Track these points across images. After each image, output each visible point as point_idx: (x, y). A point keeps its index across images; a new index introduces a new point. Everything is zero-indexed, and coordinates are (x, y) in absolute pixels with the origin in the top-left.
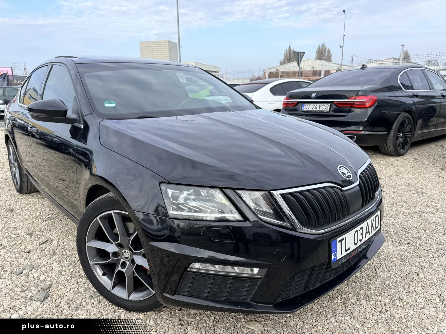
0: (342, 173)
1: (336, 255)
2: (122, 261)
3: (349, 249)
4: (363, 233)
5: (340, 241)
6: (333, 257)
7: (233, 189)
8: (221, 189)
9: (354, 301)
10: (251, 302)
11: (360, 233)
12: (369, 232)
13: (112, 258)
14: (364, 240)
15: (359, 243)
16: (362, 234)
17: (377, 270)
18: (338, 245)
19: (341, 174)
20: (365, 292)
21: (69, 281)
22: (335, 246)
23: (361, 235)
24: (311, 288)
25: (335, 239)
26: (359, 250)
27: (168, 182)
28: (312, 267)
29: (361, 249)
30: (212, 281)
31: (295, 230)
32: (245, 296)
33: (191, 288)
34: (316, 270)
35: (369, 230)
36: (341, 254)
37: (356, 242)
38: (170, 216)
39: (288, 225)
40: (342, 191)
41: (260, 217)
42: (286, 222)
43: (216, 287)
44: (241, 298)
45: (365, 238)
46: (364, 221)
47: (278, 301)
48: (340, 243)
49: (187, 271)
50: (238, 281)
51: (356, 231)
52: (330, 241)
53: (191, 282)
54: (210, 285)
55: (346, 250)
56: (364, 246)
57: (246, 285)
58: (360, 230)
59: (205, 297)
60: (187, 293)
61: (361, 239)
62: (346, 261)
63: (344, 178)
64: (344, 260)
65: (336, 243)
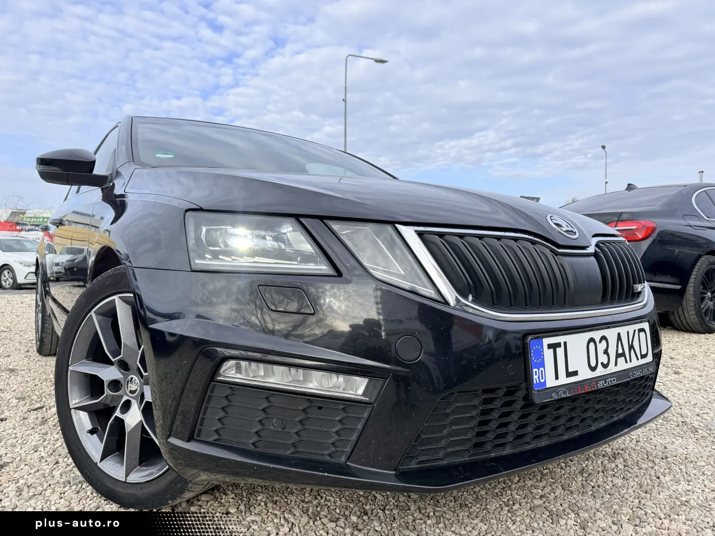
0: (556, 224)
1: (543, 375)
2: (125, 398)
3: (575, 373)
4: (609, 351)
5: (554, 347)
6: (535, 377)
7: (321, 218)
8: (297, 217)
10: (348, 463)
11: (602, 346)
12: (623, 355)
13: (107, 392)
14: (612, 369)
15: (600, 371)
16: (606, 352)
18: (548, 354)
19: (554, 226)
22: (540, 354)
23: (604, 353)
24: (490, 452)
25: (538, 337)
26: (601, 385)
27: (201, 210)
28: (485, 391)
29: (606, 383)
30: (265, 404)
31: (446, 303)
32: (336, 447)
33: (223, 424)
34: (498, 404)
35: (623, 349)
36: (557, 378)
37: (593, 364)
38: (194, 267)
39: (430, 292)
40: (556, 255)
41: (371, 271)
42: (426, 287)
43: (274, 421)
44: (326, 452)
45: (616, 365)
46: (609, 328)
47: (409, 465)
48: (552, 350)
49: (214, 380)
50: (320, 408)
51: (592, 340)
52: (525, 340)
53: (222, 408)
54: (262, 415)
55: (569, 374)
56: (614, 380)
57: (338, 418)
58: (600, 342)
59: (252, 448)
60: (216, 437)
61: (605, 362)
62: (568, 395)
63: (559, 232)
64: (565, 393)
65: (542, 347)
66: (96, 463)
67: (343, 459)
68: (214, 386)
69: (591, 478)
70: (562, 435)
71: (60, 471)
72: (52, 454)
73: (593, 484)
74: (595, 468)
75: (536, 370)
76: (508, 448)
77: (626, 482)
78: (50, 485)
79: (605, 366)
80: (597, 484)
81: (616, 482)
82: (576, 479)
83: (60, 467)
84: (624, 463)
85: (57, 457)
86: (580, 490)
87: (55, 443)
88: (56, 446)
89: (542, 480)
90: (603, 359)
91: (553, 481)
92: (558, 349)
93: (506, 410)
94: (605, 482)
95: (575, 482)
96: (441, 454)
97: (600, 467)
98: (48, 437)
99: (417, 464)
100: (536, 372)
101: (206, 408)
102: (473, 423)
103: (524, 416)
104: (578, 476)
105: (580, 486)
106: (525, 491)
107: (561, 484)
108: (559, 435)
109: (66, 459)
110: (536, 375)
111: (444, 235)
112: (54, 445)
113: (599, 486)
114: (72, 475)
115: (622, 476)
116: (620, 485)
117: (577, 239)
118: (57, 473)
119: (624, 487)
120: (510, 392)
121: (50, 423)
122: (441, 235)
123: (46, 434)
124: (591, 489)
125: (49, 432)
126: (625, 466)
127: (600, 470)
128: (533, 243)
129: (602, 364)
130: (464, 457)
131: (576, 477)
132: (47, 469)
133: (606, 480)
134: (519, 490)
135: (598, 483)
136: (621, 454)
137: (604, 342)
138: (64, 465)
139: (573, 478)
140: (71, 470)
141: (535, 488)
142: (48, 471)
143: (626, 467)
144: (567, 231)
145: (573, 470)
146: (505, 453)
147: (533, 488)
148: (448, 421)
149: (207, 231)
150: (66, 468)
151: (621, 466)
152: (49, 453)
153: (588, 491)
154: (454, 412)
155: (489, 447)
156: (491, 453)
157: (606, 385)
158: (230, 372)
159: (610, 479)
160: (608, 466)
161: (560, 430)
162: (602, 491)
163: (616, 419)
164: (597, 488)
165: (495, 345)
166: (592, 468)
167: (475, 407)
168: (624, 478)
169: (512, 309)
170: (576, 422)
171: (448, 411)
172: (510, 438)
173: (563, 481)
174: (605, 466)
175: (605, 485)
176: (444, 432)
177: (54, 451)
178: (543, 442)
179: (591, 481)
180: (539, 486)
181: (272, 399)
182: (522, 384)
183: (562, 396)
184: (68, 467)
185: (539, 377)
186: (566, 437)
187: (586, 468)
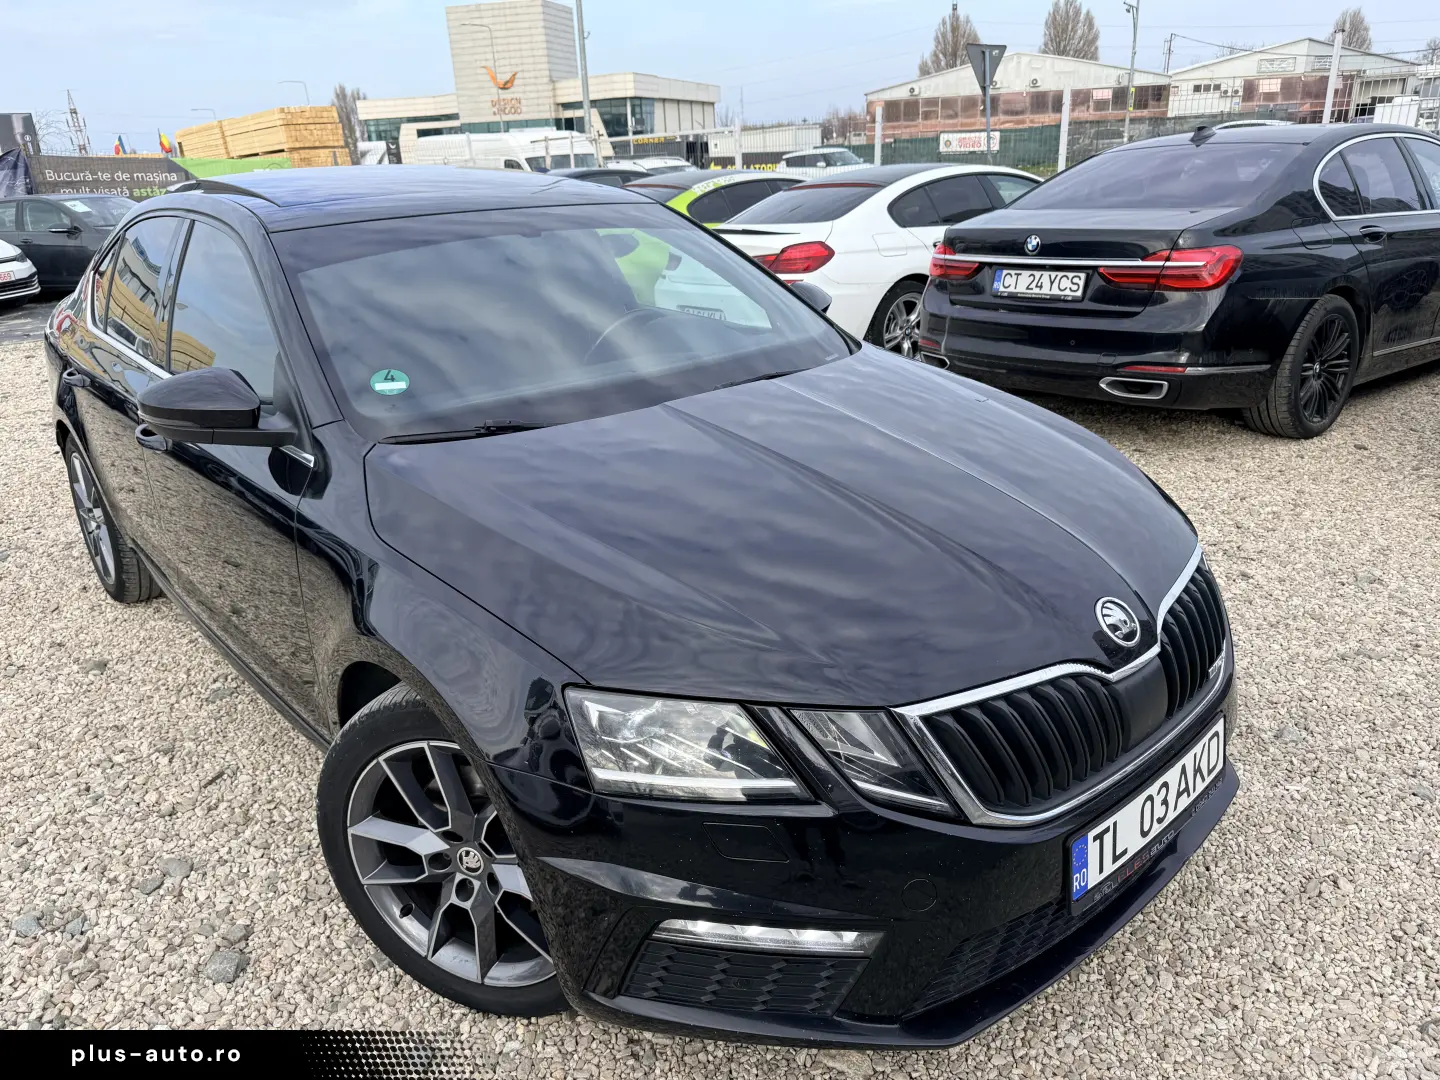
0: (1110, 626)
1: (1085, 878)
2: (459, 877)
4: (1169, 797)
5: (1100, 837)
6: (1076, 884)
7: (784, 706)
8: (744, 704)
9: (1137, 977)
10: (834, 1017)
12: (1187, 789)
13: (428, 870)
16: (1165, 802)
17: (1213, 867)
19: (1107, 629)
20: (1170, 946)
21: (301, 914)
22: (1084, 853)
23: (1162, 804)
25: (1084, 835)
26: (1154, 850)
29: (1161, 842)
30: (723, 964)
31: (966, 819)
32: (820, 1001)
35: (1187, 783)
36: (1101, 870)
37: (1147, 828)
39: (943, 806)
40: (1108, 685)
42: (939, 800)
45: (1175, 809)
46: (1172, 764)
48: (1098, 841)
49: (651, 939)
51: (1149, 800)
52: (1067, 843)
55: (1116, 857)
56: (1171, 835)
57: (822, 974)
58: (1159, 793)
60: (653, 994)
61: (1162, 815)
62: (1113, 888)
64: (1109, 886)
65: (1087, 842)
66: (426, 957)
67: (829, 1012)
68: (650, 944)
75: (1078, 875)
79: (1162, 820)
90: (1160, 812)
92: (1106, 837)
100: (1076, 877)
111: (958, 710)
117: (1138, 642)
122: (954, 711)
129: (1158, 820)
137: (1163, 790)
144: (1125, 637)
183: (1106, 892)
185: (1079, 882)
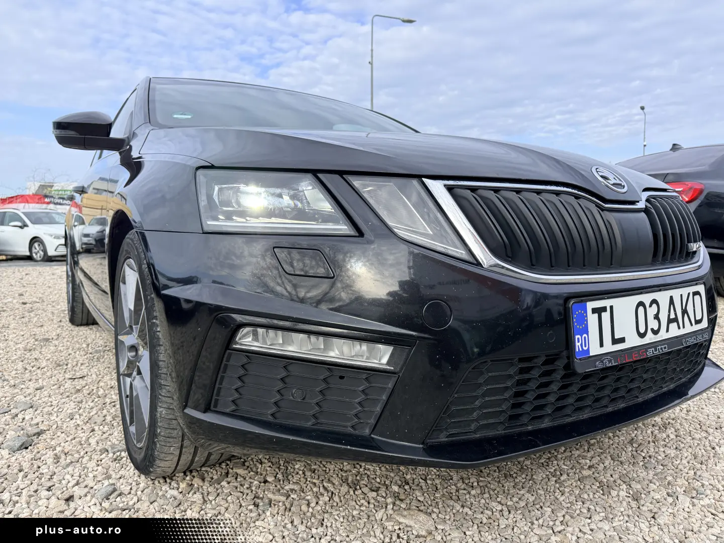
0: (602, 177)
1: (586, 342)
3: (622, 340)
4: (660, 316)
5: (598, 312)
6: (578, 344)
7: (341, 173)
8: (315, 172)
10: (372, 436)
11: (652, 311)
12: (676, 320)
14: (663, 335)
15: (650, 338)
16: (657, 317)
18: (592, 319)
19: (600, 179)
22: (583, 319)
23: (655, 318)
25: (582, 301)
26: (650, 353)
27: (212, 167)
28: (521, 360)
29: (656, 350)
30: (283, 374)
31: (478, 264)
32: (359, 418)
33: (240, 394)
34: (535, 373)
35: (676, 314)
36: (602, 345)
37: (642, 330)
38: (206, 229)
39: (461, 253)
40: (603, 210)
41: (395, 230)
42: (457, 248)
43: (294, 391)
44: (349, 424)
45: (667, 331)
46: (660, 290)
47: (437, 438)
48: (596, 315)
49: (230, 347)
50: (342, 378)
51: (641, 304)
52: (567, 304)
53: (239, 378)
54: (281, 385)
55: (615, 341)
56: (665, 348)
57: (361, 388)
58: (650, 306)
59: (270, 419)
60: (233, 407)
61: (656, 328)
62: (614, 364)
63: (607, 186)
64: (610, 361)
65: (586, 312)
67: (367, 431)
68: (230, 355)
69: (641, 448)
70: (606, 406)
71: (96, 439)
72: (87, 422)
73: (644, 455)
74: (645, 438)
75: (579, 336)
76: (546, 420)
77: (679, 453)
78: (87, 453)
79: (656, 332)
80: (648, 454)
81: (669, 452)
82: (625, 449)
83: (96, 435)
84: (675, 433)
85: (93, 425)
86: (630, 461)
87: (90, 411)
88: (91, 414)
89: (590, 450)
90: (653, 324)
91: (601, 451)
92: (603, 314)
93: (545, 380)
94: (656, 453)
95: (624, 452)
96: (473, 426)
97: (651, 436)
98: (83, 405)
99: (447, 437)
100: (578, 339)
101: (223, 377)
102: (507, 395)
103: (564, 387)
104: (627, 446)
105: (630, 456)
106: (572, 462)
107: (610, 454)
108: (602, 407)
109: (101, 427)
110: (578, 342)
111: (477, 189)
112: (89, 413)
113: (650, 457)
114: (109, 443)
115: (674, 447)
116: (673, 455)
117: (625, 193)
118: (93, 441)
119: (677, 457)
120: (550, 361)
121: (84, 391)
122: (473, 190)
123: (82, 402)
124: (642, 459)
125: (84, 400)
126: (677, 436)
127: (651, 440)
128: (577, 197)
129: (652, 330)
130: (498, 431)
131: (625, 447)
132: (83, 436)
133: (657, 451)
134: (566, 460)
135: (650, 454)
136: (672, 424)
137: (654, 306)
138: (100, 433)
139: (622, 448)
140: (107, 438)
141: (583, 459)
142: (84, 438)
143: (678, 438)
144: (614, 184)
145: (622, 440)
146: (543, 426)
147: (581, 458)
148: (480, 392)
149: (220, 190)
150: (102, 435)
151: (672, 436)
152: (85, 421)
153: (639, 462)
154: (486, 382)
155: (525, 419)
156: (528, 426)
157: (657, 353)
158: (247, 340)
159: (662, 449)
160: (659, 436)
161: (604, 402)
162: (654, 462)
163: (665, 389)
164: (648, 458)
165: (535, 311)
166: (642, 438)
167: (510, 376)
168: (676, 448)
169: (553, 270)
170: (622, 393)
171: (481, 380)
172: (549, 410)
173: (612, 451)
174: (656, 436)
175: (656, 455)
176: (477, 403)
177: (89, 419)
178: (585, 415)
179: (642, 451)
180: (586, 456)
181: (290, 368)
182: (562, 352)
183: (608, 365)
184: (104, 435)
185: (581, 345)
186: (610, 409)
187: (635, 438)
